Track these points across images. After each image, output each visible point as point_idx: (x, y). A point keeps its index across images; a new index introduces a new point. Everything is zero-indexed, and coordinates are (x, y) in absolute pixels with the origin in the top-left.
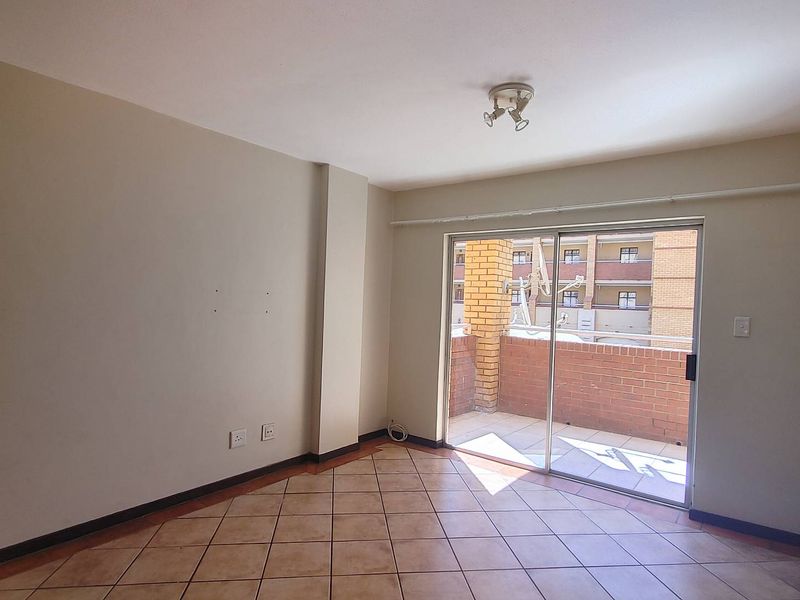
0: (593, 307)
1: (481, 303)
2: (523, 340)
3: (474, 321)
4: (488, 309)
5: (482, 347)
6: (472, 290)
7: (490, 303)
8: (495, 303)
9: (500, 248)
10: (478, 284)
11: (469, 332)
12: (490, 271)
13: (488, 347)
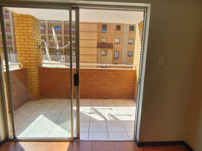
0: (65, 55)
1: (27, 52)
2: (49, 68)
3: (24, 61)
4: (31, 55)
5: (30, 73)
6: (21, 46)
7: (31, 52)
8: (34, 53)
9: (34, 27)
10: (24, 43)
11: (22, 66)
12: (30, 37)
13: (33, 73)
